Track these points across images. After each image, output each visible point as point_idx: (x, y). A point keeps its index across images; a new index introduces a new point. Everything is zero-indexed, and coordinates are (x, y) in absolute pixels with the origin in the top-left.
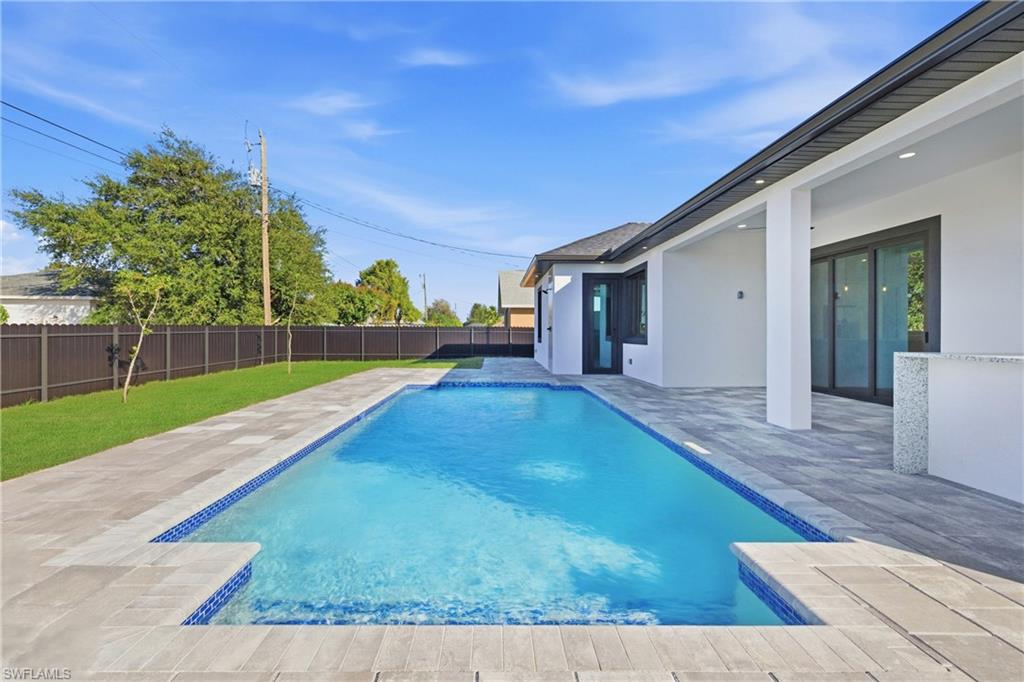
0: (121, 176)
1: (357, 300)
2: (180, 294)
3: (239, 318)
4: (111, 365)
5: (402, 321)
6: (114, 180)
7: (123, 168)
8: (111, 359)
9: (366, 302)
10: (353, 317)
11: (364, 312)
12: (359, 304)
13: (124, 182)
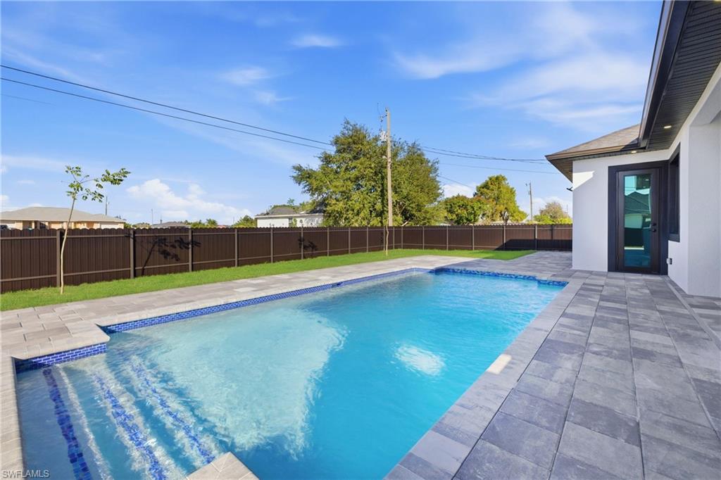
0: (332, 150)
1: (469, 207)
2: (353, 210)
3: (381, 222)
4: (300, 247)
5: (509, 221)
6: (328, 152)
7: (331, 146)
8: (300, 244)
9: (476, 209)
10: (467, 219)
11: (475, 216)
12: (470, 210)
13: (333, 153)
